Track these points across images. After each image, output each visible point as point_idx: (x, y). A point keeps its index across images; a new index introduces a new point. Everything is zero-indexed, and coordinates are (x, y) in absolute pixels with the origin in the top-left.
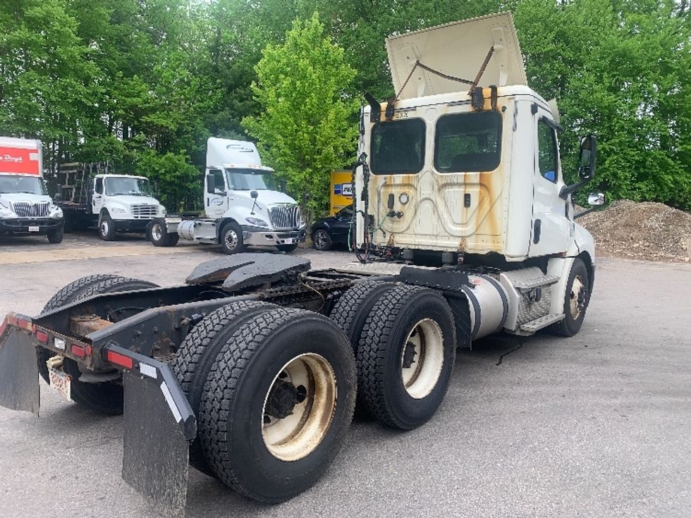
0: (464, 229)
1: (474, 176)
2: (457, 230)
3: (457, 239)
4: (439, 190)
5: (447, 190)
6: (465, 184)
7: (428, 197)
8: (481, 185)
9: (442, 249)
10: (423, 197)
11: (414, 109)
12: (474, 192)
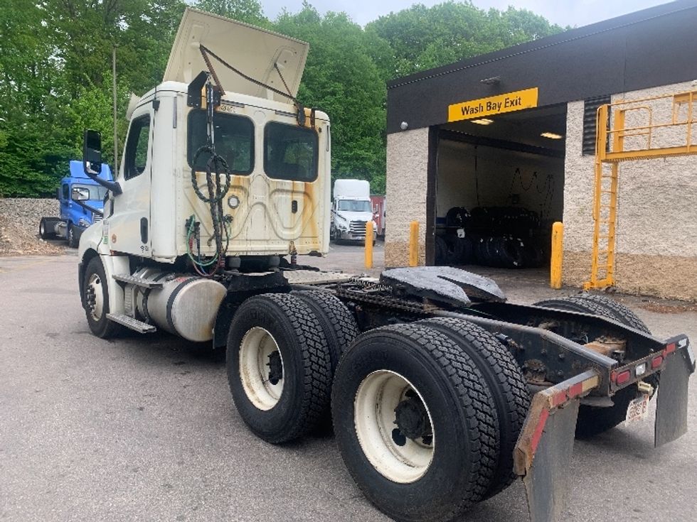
0: (292, 233)
1: (300, 185)
2: (286, 234)
3: (286, 242)
4: (270, 195)
5: (276, 196)
6: (293, 192)
7: (261, 201)
8: (305, 193)
9: (273, 253)
10: (256, 201)
11: (243, 105)
12: (300, 198)
